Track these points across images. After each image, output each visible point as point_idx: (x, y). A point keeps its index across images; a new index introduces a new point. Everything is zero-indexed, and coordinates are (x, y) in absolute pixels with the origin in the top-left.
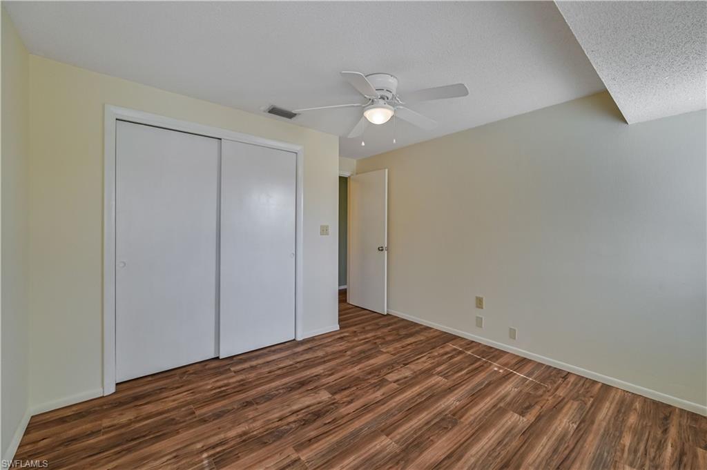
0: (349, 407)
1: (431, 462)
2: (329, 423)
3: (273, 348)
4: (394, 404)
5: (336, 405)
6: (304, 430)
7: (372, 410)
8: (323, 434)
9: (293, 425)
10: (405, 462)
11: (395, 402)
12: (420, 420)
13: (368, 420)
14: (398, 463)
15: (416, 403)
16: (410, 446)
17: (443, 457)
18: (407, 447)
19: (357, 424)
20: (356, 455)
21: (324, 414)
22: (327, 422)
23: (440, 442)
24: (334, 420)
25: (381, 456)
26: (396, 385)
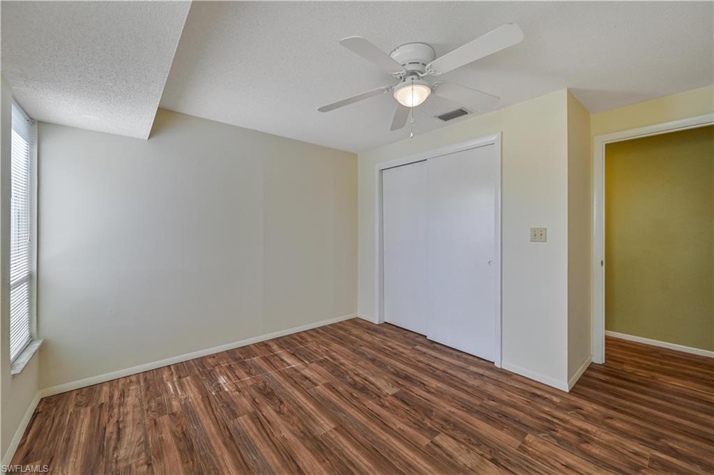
0: (375, 405)
1: (298, 455)
2: (353, 396)
3: (464, 356)
10: (302, 438)
11: (388, 439)
12: (357, 457)
14: (302, 432)
15: (390, 459)
16: (319, 443)
17: (300, 465)
18: (318, 440)
20: (315, 409)
21: (364, 393)
23: (321, 468)
24: (356, 398)
25: (312, 422)
26: (427, 443)
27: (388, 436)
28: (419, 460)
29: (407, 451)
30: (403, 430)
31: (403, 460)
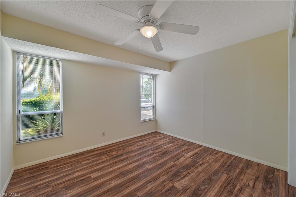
0: (163, 179)
2: (169, 172)
4: (142, 181)
5: (170, 180)
6: (177, 169)
7: (153, 178)
8: (170, 168)
9: (182, 171)
13: (155, 173)
16: (141, 166)
19: (159, 172)
21: (173, 175)
22: (170, 172)
24: (168, 173)
26: (138, 194)
27: (143, 182)
28: (129, 191)
29: (134, 187)
30: (147, 187)
31: (130, 186)
